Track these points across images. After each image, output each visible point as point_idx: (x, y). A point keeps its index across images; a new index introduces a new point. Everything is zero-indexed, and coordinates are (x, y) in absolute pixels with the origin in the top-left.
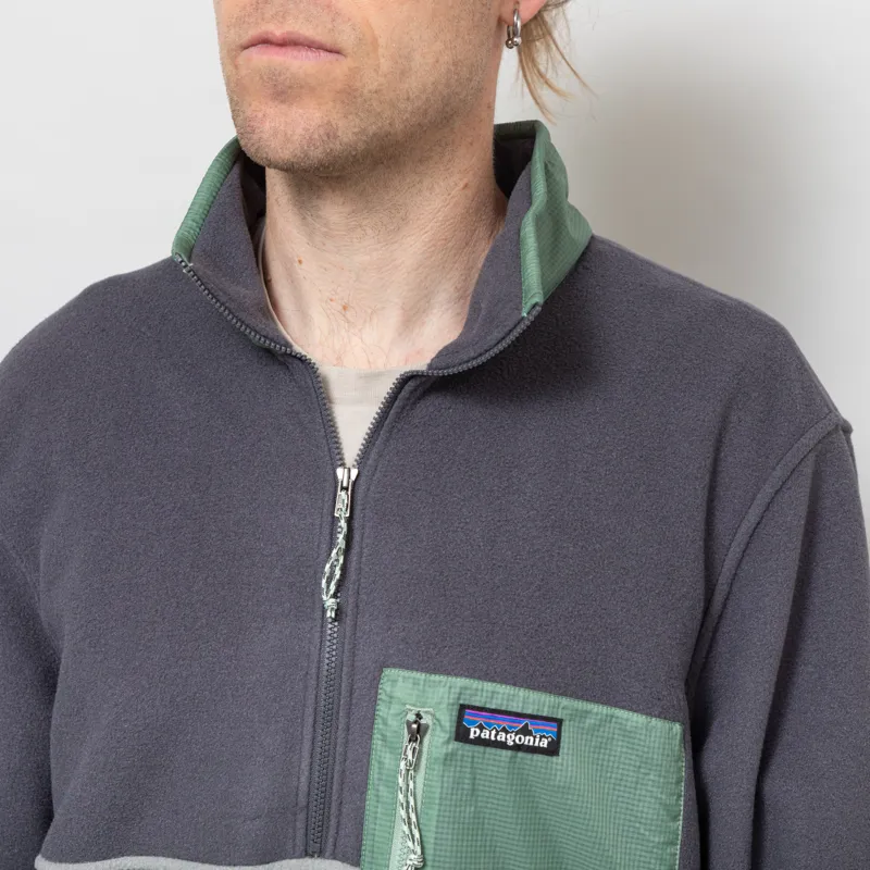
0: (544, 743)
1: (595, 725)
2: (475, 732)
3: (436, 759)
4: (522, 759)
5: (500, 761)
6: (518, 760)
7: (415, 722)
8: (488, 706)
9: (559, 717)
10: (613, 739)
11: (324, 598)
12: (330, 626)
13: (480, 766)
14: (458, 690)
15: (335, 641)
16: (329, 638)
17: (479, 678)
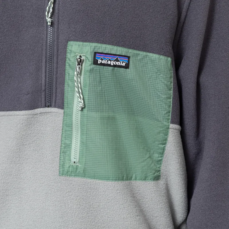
0: (124, 64)
1: (141, 58)
2: (100, 61)
3: (87, 71)
4: (116, 69)
5: (109, 71)
6: (115, 70)
7: (79, 59)
8: (104, 52)
9: (129, 55)
10: (147, 63)
11: (47, 18)
12: (49, 28)
13: (102, 73)
14: (93, 47)
15: (51, 33)
16: (49, 32)
17: (101, 43)
